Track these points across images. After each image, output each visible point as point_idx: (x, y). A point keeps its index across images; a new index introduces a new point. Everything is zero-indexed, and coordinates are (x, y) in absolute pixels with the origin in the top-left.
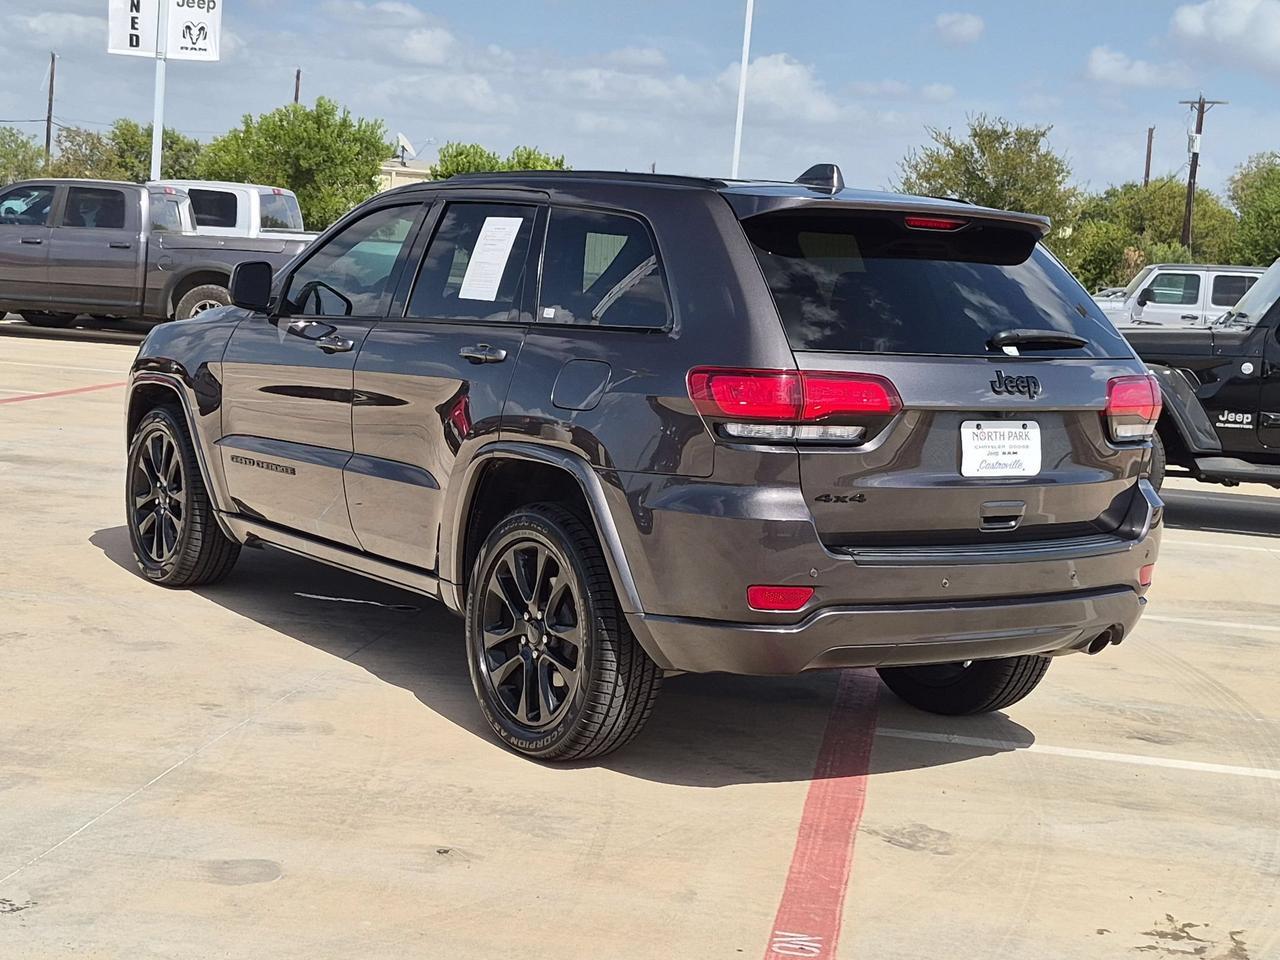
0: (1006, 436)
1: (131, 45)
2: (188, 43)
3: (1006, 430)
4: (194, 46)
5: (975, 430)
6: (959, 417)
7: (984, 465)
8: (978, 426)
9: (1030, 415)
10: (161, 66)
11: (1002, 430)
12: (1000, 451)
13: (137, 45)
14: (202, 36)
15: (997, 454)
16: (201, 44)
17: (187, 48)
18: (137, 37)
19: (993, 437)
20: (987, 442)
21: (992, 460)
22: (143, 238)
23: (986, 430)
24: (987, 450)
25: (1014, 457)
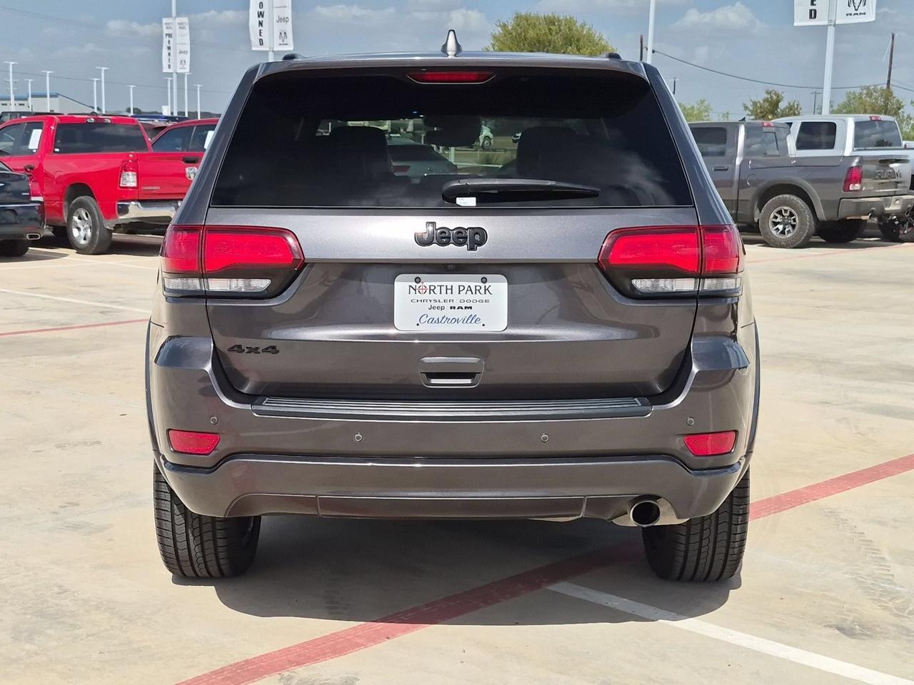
0: (456, 290)
1: (811, 17)
2: (852, 10)
3: (456, 285)
4: (856, 12)
5: (414, 284)
6: (392, 271)
7: (424, 319)
8: (418, 280)
9: (496, 268)
10: (831, 30)
11: (449, 284)
12: (448, 305)
13: (815, 17)
14: (862, 4)
15: (442, 308)
16: (861, 9)
17: (851, 14)
18: (815, 11)
19: (437, 290)
20: (427, 296)
21: (436, 314)
22: (738, 161)
23: (427, 284)
24: (429, 304)
25: (468, 312)
